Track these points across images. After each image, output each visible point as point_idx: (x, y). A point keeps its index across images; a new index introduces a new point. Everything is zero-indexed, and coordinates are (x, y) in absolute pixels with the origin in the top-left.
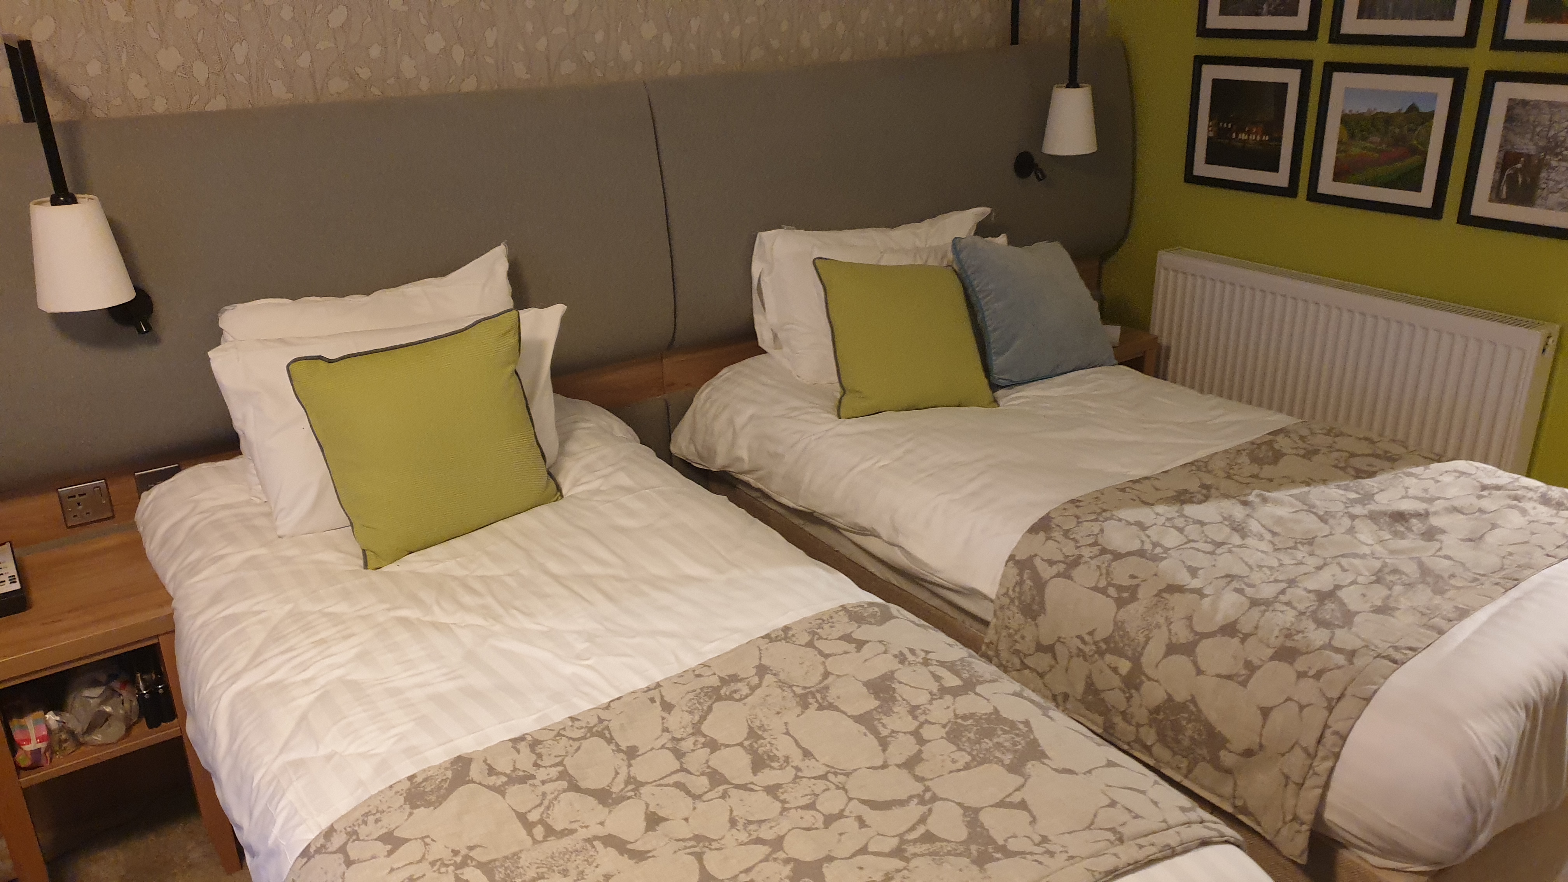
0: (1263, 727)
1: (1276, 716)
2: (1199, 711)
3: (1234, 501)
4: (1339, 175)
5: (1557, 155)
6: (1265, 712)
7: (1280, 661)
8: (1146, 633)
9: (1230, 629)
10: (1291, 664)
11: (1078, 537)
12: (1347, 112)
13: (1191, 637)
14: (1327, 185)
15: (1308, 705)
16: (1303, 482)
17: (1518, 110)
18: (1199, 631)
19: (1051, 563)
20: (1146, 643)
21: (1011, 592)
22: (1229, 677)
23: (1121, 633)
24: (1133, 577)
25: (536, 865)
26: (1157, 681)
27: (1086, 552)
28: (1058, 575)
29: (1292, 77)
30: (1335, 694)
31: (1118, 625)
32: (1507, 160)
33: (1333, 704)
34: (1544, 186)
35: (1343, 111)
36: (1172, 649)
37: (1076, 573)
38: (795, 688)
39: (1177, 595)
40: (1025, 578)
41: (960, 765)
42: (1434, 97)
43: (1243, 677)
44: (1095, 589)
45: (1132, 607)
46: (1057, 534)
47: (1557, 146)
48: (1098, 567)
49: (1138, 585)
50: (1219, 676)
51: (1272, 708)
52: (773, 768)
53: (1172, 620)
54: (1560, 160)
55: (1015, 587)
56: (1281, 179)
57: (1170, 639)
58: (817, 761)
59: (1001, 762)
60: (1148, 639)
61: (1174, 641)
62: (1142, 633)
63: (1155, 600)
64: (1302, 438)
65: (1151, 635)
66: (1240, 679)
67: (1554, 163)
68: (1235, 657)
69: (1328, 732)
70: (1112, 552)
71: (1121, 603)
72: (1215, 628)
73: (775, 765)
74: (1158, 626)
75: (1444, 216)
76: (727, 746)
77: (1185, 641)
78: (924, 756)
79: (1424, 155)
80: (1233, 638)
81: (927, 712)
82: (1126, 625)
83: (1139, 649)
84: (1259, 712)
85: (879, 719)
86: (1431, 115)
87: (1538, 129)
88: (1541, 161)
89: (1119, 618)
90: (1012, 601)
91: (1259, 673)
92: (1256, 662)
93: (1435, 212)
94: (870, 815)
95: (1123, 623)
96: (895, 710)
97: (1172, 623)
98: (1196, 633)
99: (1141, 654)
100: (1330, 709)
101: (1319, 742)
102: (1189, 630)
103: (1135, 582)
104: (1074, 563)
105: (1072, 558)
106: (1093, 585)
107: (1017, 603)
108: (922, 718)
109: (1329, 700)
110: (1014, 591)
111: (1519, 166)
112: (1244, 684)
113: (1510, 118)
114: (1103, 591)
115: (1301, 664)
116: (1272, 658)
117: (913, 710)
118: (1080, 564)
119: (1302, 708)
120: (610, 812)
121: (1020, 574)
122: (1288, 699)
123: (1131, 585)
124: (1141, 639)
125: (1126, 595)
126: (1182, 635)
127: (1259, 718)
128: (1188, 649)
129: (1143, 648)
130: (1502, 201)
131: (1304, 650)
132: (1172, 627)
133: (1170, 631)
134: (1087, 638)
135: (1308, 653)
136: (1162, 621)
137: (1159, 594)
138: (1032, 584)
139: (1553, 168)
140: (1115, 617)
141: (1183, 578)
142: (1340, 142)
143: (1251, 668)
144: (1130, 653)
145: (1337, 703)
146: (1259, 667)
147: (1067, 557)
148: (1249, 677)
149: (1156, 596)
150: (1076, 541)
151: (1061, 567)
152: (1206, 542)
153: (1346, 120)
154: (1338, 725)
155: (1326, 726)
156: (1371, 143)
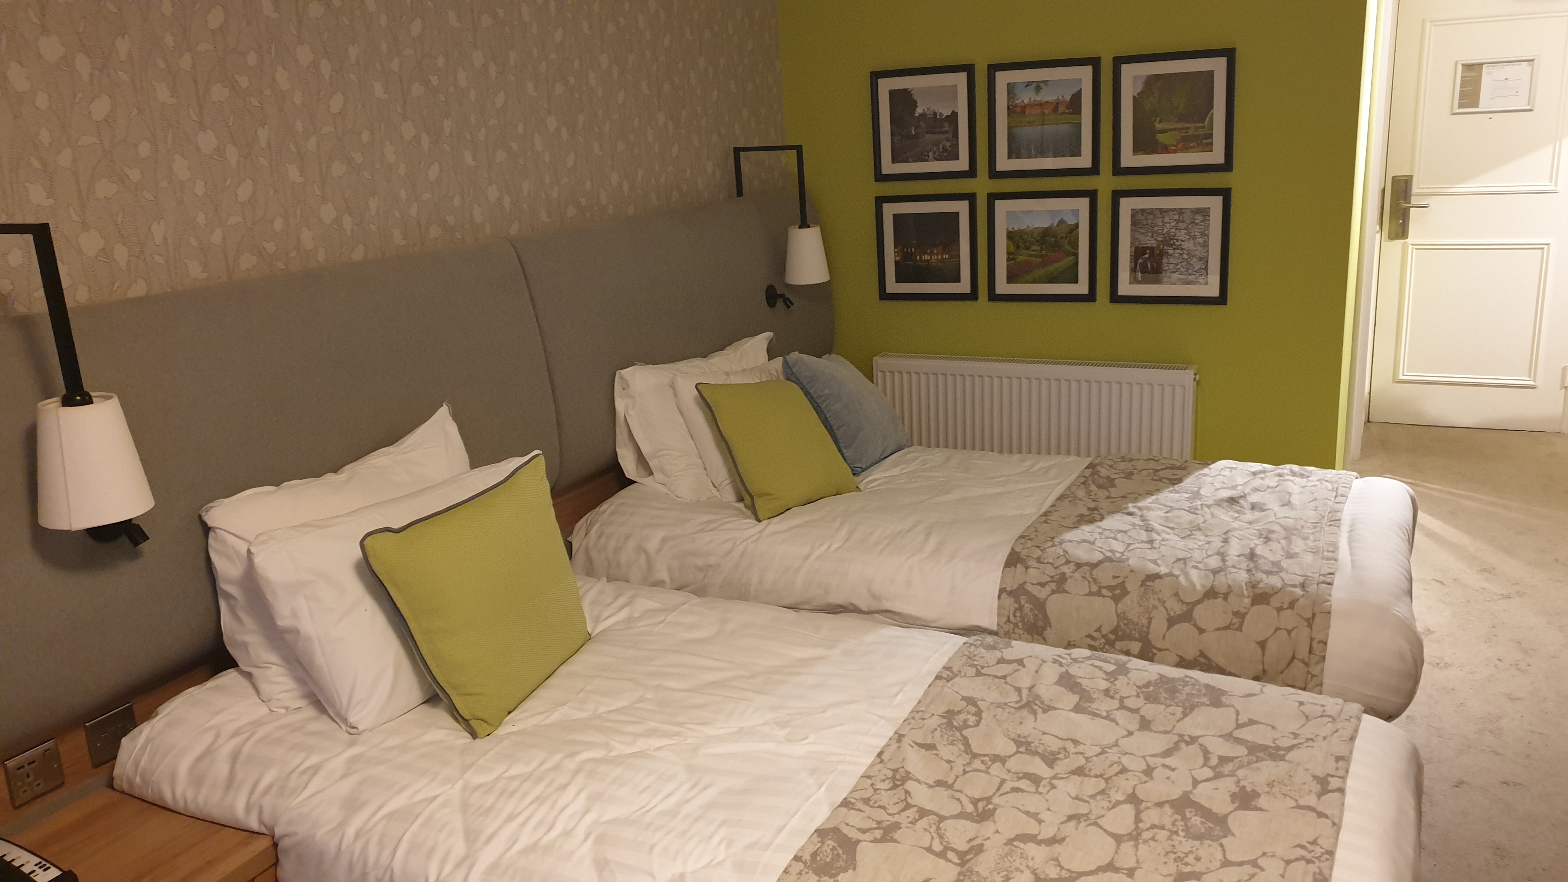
0: (1263, 655)
1: (1272, 645)
2: (1209, 660)
3: (1120, 514)
4: (1012, 278)
5: (1171, 245)
6: (1262, 644)
7: (1259, 604)
8: (1148, 614)
9: (1211, 593)
10: (1268, 604)
11: (1051, 561)
12: (1011, 229)
13: (1185, 608)
14: (1002, 287)
15: (1294, 629)
16: (1147, 494)
17: (1139, 217)
18: (1189, 601)
19: (1042, 585)
20: (1150, 623)
21: (1012, 619)
22: (1227, 628)
23: (1125, 622)
24: (1115, 577)
25: (996, 872)
26: (1167, 650)
27: (1066, 569)
28: (1053, 592)
29: (962, 208)
30: (1310, 616)
31: (1121, 616)
32: (1138, 252)
33: (1311, 621)
34: (1166, 268)
35: (1007, 229)
36: (1172, 621)
37: (1068, 586)
38: (1009, 704)
39: (1157, 581)
40: (1023, 603)
41: (1179, 715)
42: (1076, 213)
43: (1237, 624)
44: (1090, 594)
45: (1127, 600)
46: (1032, 563)
47: (1171, 239)
48: (1084, 577)
49: (1124, 582)
50: (1218, 629)
51: (1266, 640)
52: (1061, 759)
53: (1164, 600)
54: (1174, 249)
55: (1015, 612)
56: (964, 286)
57: (1169, 614)
58: (1085, 744)
59: (1203, 704)
60: (1150, 620)
61: (1172, 614)
62: (1143, 616)
63: (1142, 589)
64: (1111, 466)
65: (1151, 616)
66: (1236, 626)
67: (1171, 252)
68: (1225, 612)
69: (1315, 644)
70: (1087, 564)
71: (1117, 599)
72: (1201, 596)
73: (1061, 756)
74: (1155, 607)
75: (1097, 299)
76: (1010, 756)
77: (1181, 612)
78: (1148, 718)
79: (1076, 255)
80: (1216, 599)
81: (1117, 691)
82: (1127, 614)
83: (1145, 629)
84: (1258, 646)
85: (1090, 707)
86: (1077, 226)
87: (1156, 229)
88: (1161, 252)
89: (1119, 611)
90: (1016, 625)
91: (1248, 617)
92: (1243, 611)
93: (1091, 297)
94: (1168, 761)
95: (1124, 613)
96: (1094, 697)
97: (1165, 602)
98: (1187, 604)
99: (1148, 633)
100: (1310, 626)
101: (1310, 652)
102: (1180, 603)
103: (1119, 580)
104: (1062, 579)
105: (1057, 577)
106: (1087, 592)
107: (1020, 625)
108: (1118, 696)
109: (1307, 620)
110: (1015, 616)
111: (1147, 256)
112: (1240, 629)
113: (1134, 223)
114: (1099, 594)
115: (1275, 602)
116: (1253, 604)
117: (1106, 692)
118: (1066, 579)
119: (1289, 632)
120: (994, 822)
121: (1017, 601)
122: (1278, 629)
123: (1118, 584)
124: (1145, 621)
125: (1118, 592)
126: (1177, 609)
127: (1259, 650)
128: (1187, 617)
129: (1148, 628)
130: (1139, 282)
131: (1271, 592)
132: (1166, 604)
133: (1166, 608)
134: (1096, 635)
135: (1276, 593)
136: (1156, 603)
137: (1143, 584)
138: (1031, 606)
139: (1171, 255)
140: (1116, 610)
141: (1153, 568)
142: (1008, 253)
143: (1240, 616)
144: (1137, 636)
145: (1313, 621)
146: (1246, 614)
147: (1052, 577)
148: (1242, 623)
149: (1141, 586)
150: (1052, 564)
151: (1053, 586)
152: (1139, 543)
153: (1011, 236)
154: (1319, 637)
155: (1312, 639)
156: (1033, 251)
